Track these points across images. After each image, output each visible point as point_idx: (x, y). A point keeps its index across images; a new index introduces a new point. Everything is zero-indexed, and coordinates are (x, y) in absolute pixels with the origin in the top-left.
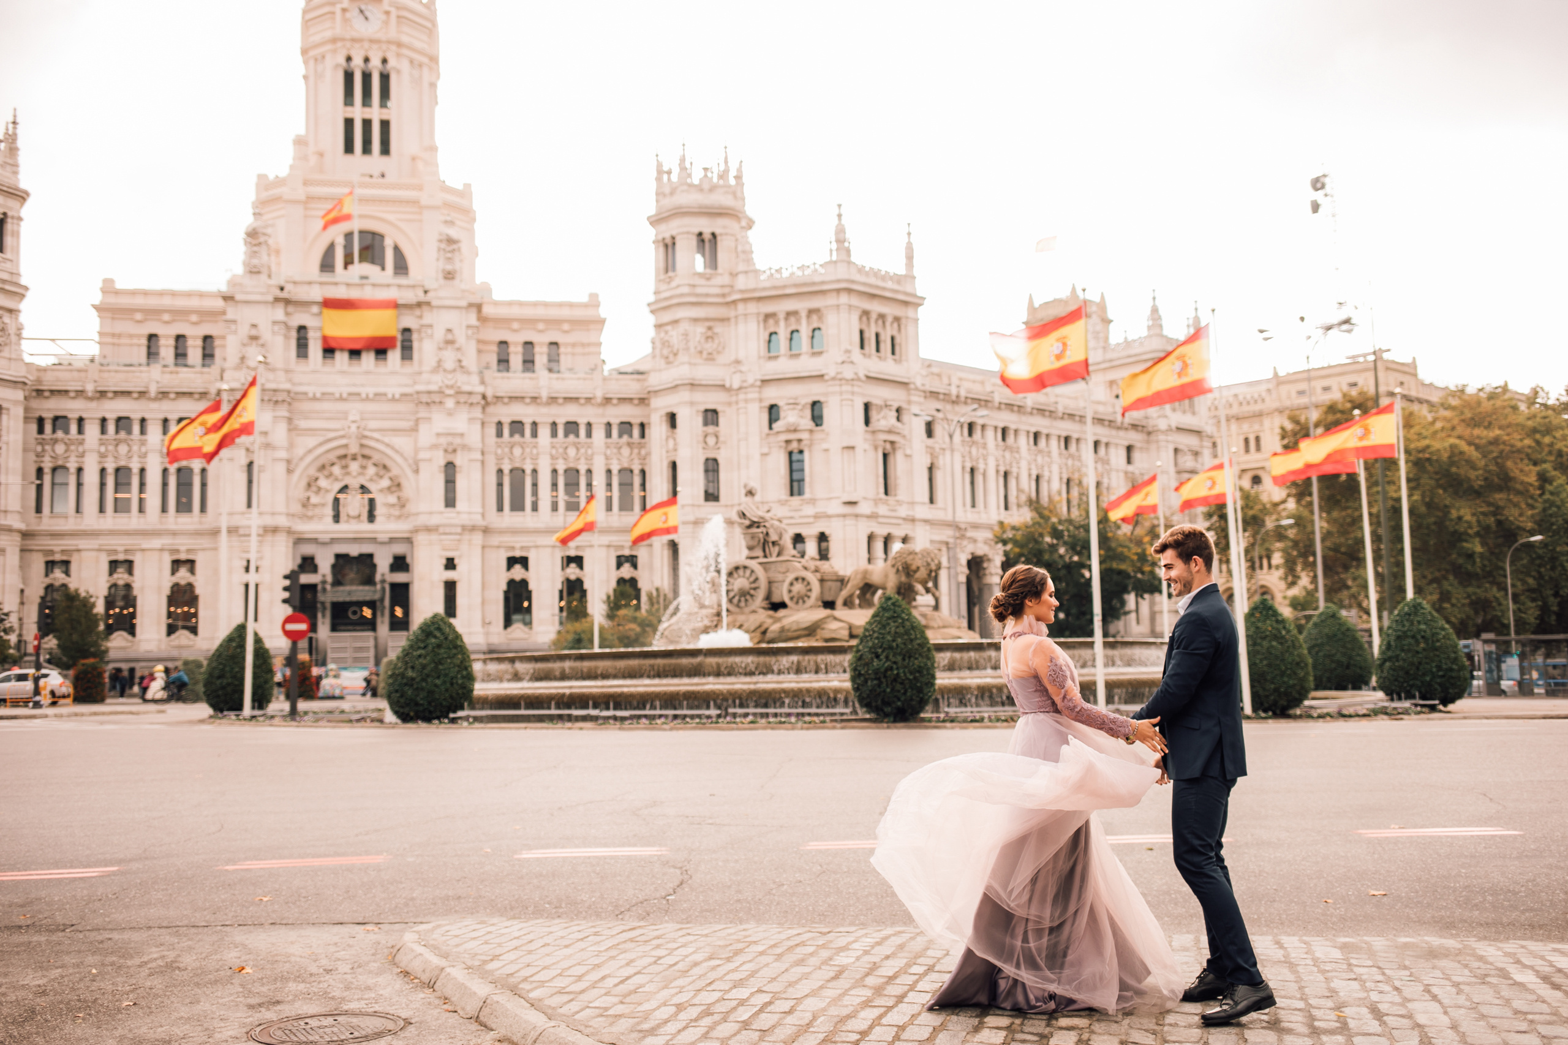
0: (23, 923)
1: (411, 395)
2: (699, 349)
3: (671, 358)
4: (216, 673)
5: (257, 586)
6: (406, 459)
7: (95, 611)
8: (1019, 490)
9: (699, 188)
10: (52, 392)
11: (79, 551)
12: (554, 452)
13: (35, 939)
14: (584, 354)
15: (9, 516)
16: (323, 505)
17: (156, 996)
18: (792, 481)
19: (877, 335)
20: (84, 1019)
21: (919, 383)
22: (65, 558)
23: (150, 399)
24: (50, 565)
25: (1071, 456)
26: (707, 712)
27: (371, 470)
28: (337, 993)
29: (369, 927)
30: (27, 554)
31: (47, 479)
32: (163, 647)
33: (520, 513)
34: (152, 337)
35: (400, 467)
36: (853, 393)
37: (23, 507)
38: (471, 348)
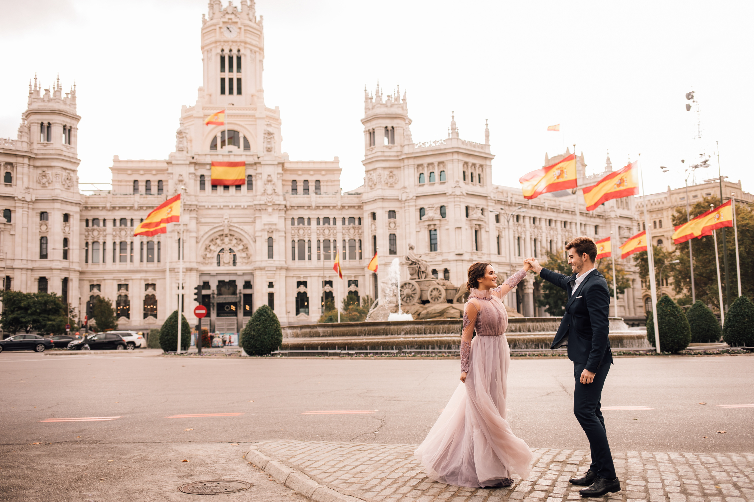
0: (78, 440)
1: (252, 206)
2: (386, 182)
3: (373, 186)
4: (165, 333)
5: (183, 295)
6: (250, 236)
7: (112, 307)
8: (542, 247)
9: (386, 105)
10: (92, 207)
11: (104, 280)
12: (318, 232)
13: (83, 446)
14: (332, 186)
15: (74, 264)
16: (213, 258)
17: (137, 471)
18: (431, 244)
19: (472, 174)
20: (104, 480)
21: (492, 197)
22: (98, 283)
23: (135, 210)
24: (92, 286)
25: (567, 231)
26: (392, 351)
27: (234, 241)
28: (219, 472)
29: (234, 444)
30: (82, 282)
31: (90, 247)
32: (142, 324)
33: (303, 261)
34: (135, 182)
35: (247, 240)
36: (460, 202)
37: (80, 260)
38: (279, 184)
